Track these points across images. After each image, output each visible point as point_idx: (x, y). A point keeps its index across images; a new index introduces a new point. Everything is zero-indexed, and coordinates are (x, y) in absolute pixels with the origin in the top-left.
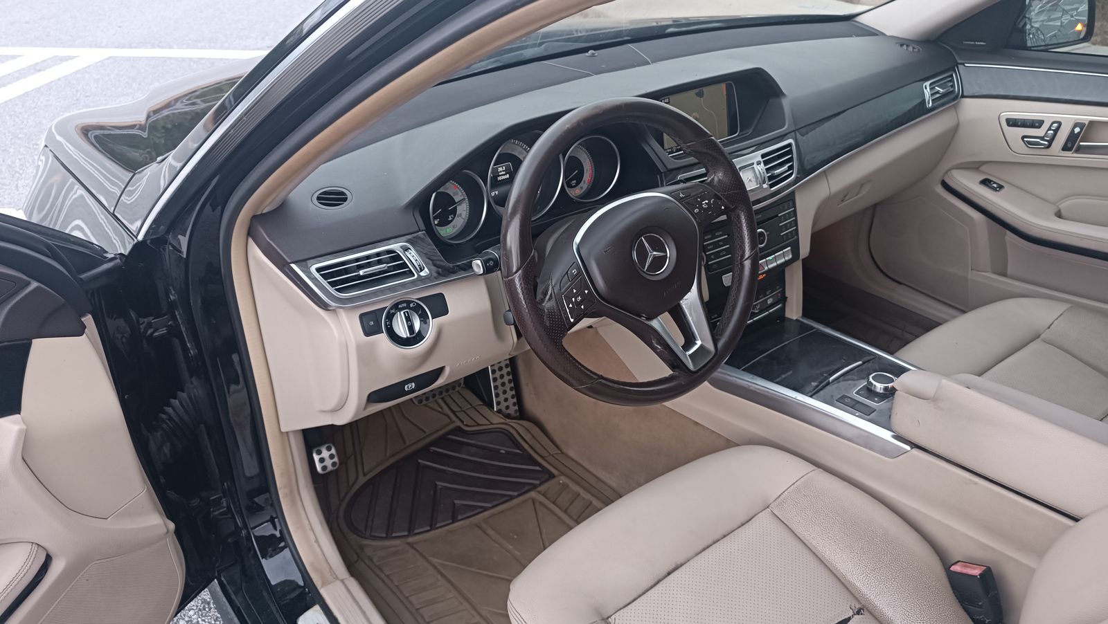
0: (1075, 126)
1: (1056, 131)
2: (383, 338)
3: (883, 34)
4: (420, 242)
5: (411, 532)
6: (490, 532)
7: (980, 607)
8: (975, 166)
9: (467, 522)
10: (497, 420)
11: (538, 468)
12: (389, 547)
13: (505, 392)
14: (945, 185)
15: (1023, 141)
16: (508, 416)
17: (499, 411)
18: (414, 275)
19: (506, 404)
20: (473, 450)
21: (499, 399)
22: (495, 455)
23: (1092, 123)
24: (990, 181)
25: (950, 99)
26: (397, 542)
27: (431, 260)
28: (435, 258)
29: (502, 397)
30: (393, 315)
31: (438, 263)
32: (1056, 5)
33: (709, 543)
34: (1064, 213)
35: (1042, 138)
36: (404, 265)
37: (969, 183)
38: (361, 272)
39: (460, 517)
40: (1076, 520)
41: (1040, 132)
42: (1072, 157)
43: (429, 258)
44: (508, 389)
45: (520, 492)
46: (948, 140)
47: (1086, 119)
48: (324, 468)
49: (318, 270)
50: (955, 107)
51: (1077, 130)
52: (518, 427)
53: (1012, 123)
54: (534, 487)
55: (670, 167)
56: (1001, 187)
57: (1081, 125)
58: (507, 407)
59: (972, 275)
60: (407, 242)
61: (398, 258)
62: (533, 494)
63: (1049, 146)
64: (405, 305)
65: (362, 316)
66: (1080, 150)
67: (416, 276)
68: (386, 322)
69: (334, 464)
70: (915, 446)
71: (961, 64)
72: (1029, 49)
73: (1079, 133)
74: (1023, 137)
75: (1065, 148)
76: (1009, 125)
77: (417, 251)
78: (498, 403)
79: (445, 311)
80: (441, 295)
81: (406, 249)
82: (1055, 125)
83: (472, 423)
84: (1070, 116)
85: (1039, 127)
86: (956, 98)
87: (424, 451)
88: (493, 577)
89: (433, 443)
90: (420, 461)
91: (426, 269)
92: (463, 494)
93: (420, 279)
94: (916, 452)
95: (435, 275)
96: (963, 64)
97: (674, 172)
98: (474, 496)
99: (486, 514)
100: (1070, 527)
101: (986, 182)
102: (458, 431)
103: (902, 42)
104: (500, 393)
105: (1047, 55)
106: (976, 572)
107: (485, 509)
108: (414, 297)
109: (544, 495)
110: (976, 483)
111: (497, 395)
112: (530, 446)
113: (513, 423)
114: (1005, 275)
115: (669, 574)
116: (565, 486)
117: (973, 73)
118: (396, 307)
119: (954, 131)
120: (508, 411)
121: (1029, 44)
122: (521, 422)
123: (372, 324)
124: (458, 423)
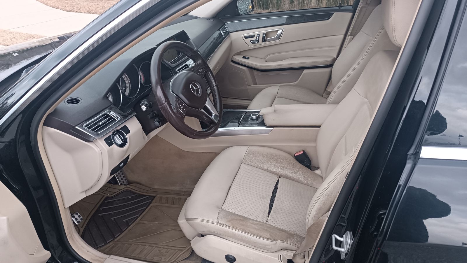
0: (263, 34)
1: (259, 37)
2: (114, 145)
3: (200, 18)
4: (113, 108)
5: (114, 237)
6: (145, 222)
7: (306, 161)
8: (239, 54)
9: (134, 224)
10: (122, 187)
11: (147, 197)
12: (109, 247)
13: (120, 176)
14: (233, 61)
15: (251, 42)
16: (125, 185)
17: (121, 184)
18: (116, 120)
19: (122, 181)
20: (118, 202)
21: (119, 180)
22: (128, 200)
23: (267, 32)
24: (245, 57)
25: (227, 34)
26: (111, 243)
27: (120, 114)
28: (120, 113)
29: (120, 178)
30: (114, 137)
31: (122, 114)
32: (243, 1)
33: (234, 178)
34: (267, 61)
35: (256, 40)
36: (112, 118)
37: (239, 59)
38: (100, 123)
39: (130, 224)
40: (319, 127)
41: (255, 38)
42: (265, 44)
43: (118, 113)
44: (121, 175)
45: (146, 206)
46: (230, 48)
47: (265, 32)
48: (78, 222)
49: (86, 126)
50: (229, 36)
51: (264, 35)
52: (131, 187)
53: (246, 37)
54: (150, 203)
55: (173, 67)
56: (249, 58)
57: (265, 34)
58: (123, 182)
59: (249, 87)
60: (109, 109)
61: (108, 116)
62: (152, 205)
63: (258, 42)
64: (116, 132)
65: (105, 140)
66: (266, 41)
67: (117, 121)
68: (113, 140)
69: (81, 219)
70: (273, 127)
71: (225, 23)
72: (241, 15)
73: (265, 36)
74: (251, 41)
75: (263, 41)
76: (245, 38)
77: (114, 112)
78: (120, 181)
79: (129, 132)
80: (125, 126)
81: (110, 112)
82: (258, 35)
83: (111, 193)
84: (261, 32)
85: (254, 37)
86: (229, 33)
87: (98, 211)
88: (157, 234)
89: (101, 206)
90: (99, 214)
91: (119, 117)
92: (125, 217)
93: (119, 121)
94: (275, 128)
95: (122, 118)
96: (226, 23)
97: (174, 68)
98: (129, 216)
99: (139, 218)
100: (319, 129)
101: (244, 57)
102: (107, 198)
103: (208, 19)
104: (119, 177)
105: (247, 16)
106: (302, 153)
107: (138, 217)
108: (118, 128)
109: (156, 203)
110: (293, 129)
111: (118, 178)
112: (139, 191)
113: (128, 186)
114: (256, 84)
115: (229, 190)
116: (161, 198)
117: (230, 25)
118: (114, 134)
119: (231, 44)
120: (124, 183)
121: (241, 13)
122: (131, 185)
123: (109, 142)
124: (106, 196)
